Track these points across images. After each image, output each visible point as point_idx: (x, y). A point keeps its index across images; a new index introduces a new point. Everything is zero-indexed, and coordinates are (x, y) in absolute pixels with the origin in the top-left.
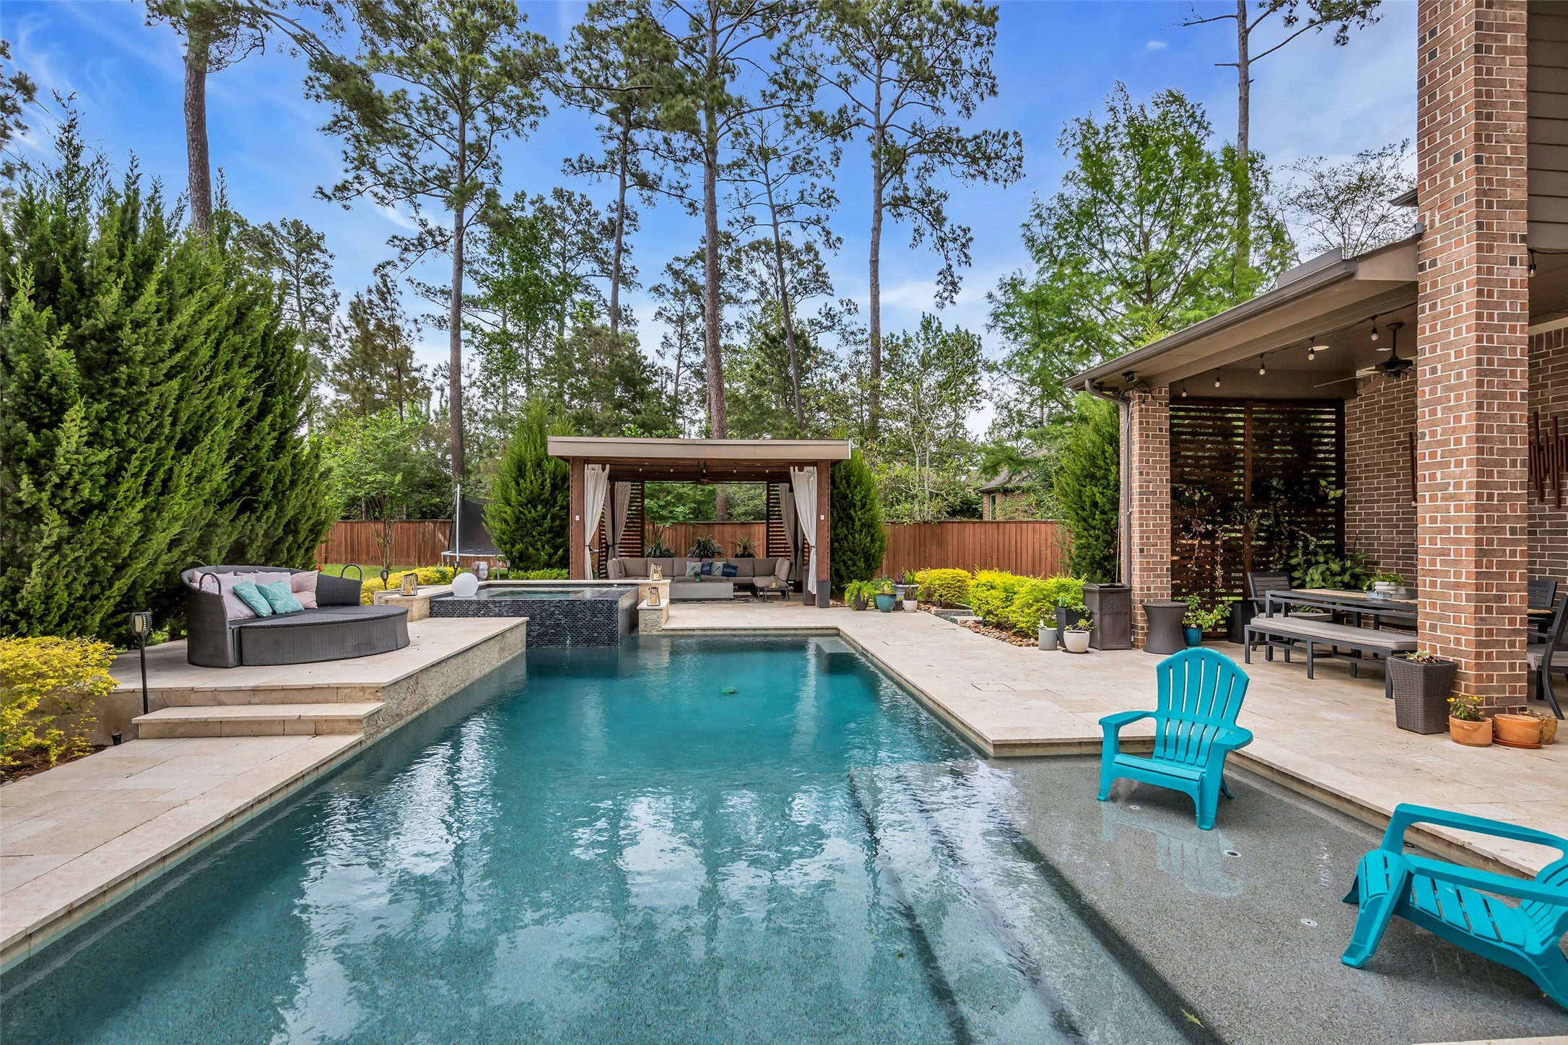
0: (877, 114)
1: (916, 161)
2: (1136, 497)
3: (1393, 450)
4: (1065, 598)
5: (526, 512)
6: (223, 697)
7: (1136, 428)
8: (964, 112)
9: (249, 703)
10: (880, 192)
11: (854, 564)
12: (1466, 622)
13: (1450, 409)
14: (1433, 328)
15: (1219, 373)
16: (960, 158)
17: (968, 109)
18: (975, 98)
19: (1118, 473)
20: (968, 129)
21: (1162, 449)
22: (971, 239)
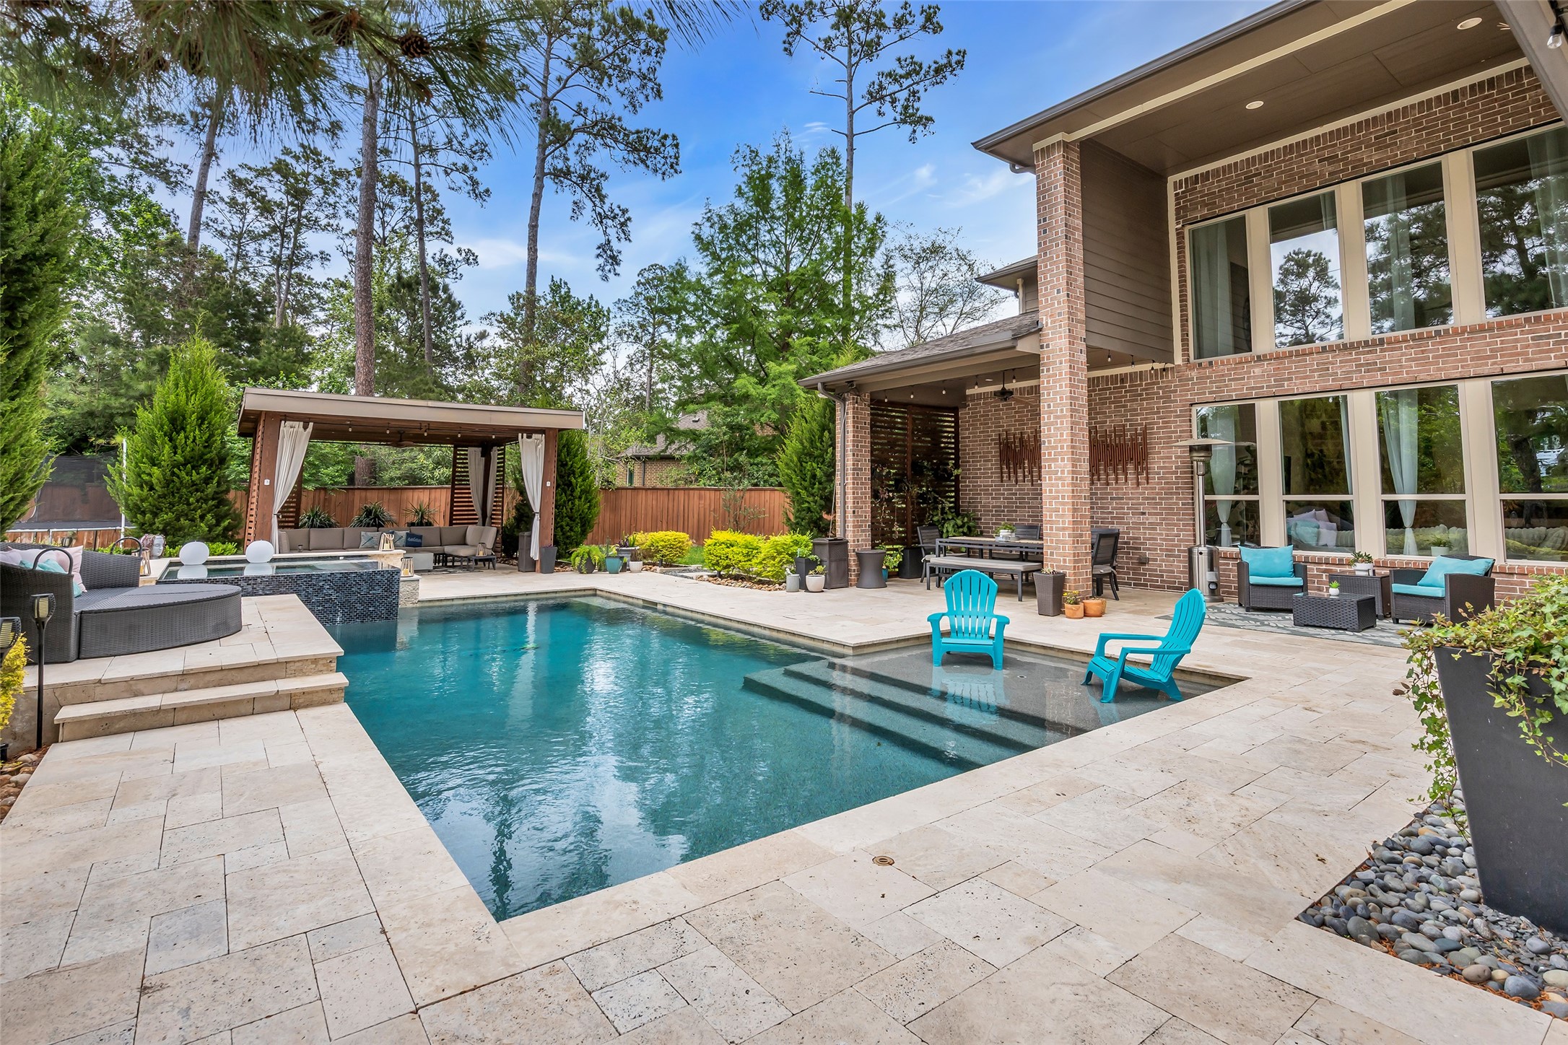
0: (544, 86)
1: (580, 138)
2: (850, 472)
3: (989, 444)
4: (800, 551)
5: (183, 474)
6: (141, 686)
7: (850, 421)
8: (630, 108)
9: (176, 690)
10: (543, 160)
11: (571, 530)
12: (1068, 550)
13: (1058, 429)
14: (1048, 382)
15: (913, 389)
16: (622, 146)
17: (634, 106)
18: (641, 98)
19: (834, 454)
20: (631, 123)
21: (865, 438)
22: (629, 219)
